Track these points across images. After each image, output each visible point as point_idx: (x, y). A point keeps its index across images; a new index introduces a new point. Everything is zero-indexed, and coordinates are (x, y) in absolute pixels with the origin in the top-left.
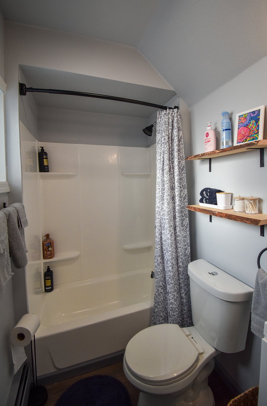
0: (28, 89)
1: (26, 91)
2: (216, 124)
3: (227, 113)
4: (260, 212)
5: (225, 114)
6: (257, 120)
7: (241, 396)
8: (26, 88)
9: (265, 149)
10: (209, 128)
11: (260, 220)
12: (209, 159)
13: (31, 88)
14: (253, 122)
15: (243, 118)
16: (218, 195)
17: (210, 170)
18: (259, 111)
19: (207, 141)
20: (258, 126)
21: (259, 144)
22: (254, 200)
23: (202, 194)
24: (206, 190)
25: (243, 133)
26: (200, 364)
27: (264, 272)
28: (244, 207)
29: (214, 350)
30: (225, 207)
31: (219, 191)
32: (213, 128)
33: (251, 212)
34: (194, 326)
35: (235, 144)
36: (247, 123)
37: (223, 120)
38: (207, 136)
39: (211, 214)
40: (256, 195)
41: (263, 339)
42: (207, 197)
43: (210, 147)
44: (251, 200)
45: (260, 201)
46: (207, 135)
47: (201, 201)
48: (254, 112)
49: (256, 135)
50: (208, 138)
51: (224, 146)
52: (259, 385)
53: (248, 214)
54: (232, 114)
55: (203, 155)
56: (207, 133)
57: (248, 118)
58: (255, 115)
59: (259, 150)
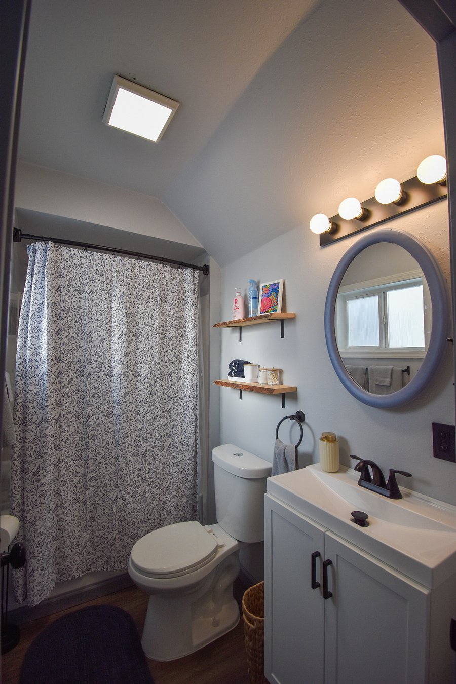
0: (24, 235)
1: (21, 238)
2: (246, 290)
3: (254, 281)
4: (281, 382)
5: (252, 282)
6: (277, 293)
7: (261, 584)
8: (21, 234)
9: (284, 321)
10: (238, 294)
11: (274, 389)
12: (239, 328)
13: (28, 235)
14: (274, 293)
15: (266, 289)
16: (245, 367)
17: (240, 341)
18: (278, 284)
19: (235, 308)
20: (277, 298)
21: (272, 316)
22: (275, 371)
23: (230, 366)
24: (235, 362)
25: (266, 304)
26: (218, 556)
27: (281, 442)
28: (267, 379)
29: (235, 543)
30: (251, 380)
31: (247, 363)
32: (243, 296)
33: (272, 383)
34: (217, 523)
35: (259, 314)
36: (269, 294)
37: (250, 288)
38: (236, 303)
39: (241, 389)
40: (277, 367)
41: (265, 494)
42: (235, 370)
43: (239, 315)
44: (273, 371)
45: (281, 372)
46: (236, 301)
47: (230, 375)
48: (274, 284)
49: (275, 307)
50: (237, 305)
51: (251, 315)
52: (264, 539)
53: (269, 385)
54: (259, 282)
55: (230, 323)
56: (236, 300)
57: (270, 289)
58: (276, 287)
59: (280, 321)
